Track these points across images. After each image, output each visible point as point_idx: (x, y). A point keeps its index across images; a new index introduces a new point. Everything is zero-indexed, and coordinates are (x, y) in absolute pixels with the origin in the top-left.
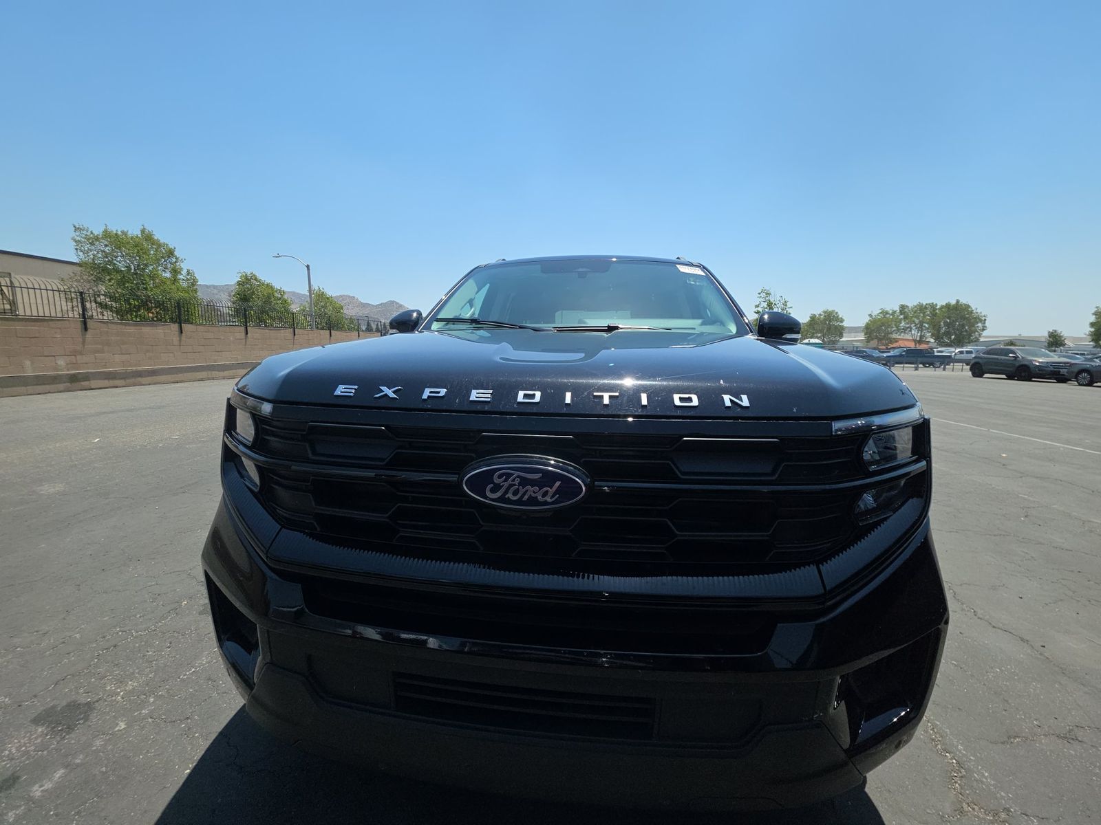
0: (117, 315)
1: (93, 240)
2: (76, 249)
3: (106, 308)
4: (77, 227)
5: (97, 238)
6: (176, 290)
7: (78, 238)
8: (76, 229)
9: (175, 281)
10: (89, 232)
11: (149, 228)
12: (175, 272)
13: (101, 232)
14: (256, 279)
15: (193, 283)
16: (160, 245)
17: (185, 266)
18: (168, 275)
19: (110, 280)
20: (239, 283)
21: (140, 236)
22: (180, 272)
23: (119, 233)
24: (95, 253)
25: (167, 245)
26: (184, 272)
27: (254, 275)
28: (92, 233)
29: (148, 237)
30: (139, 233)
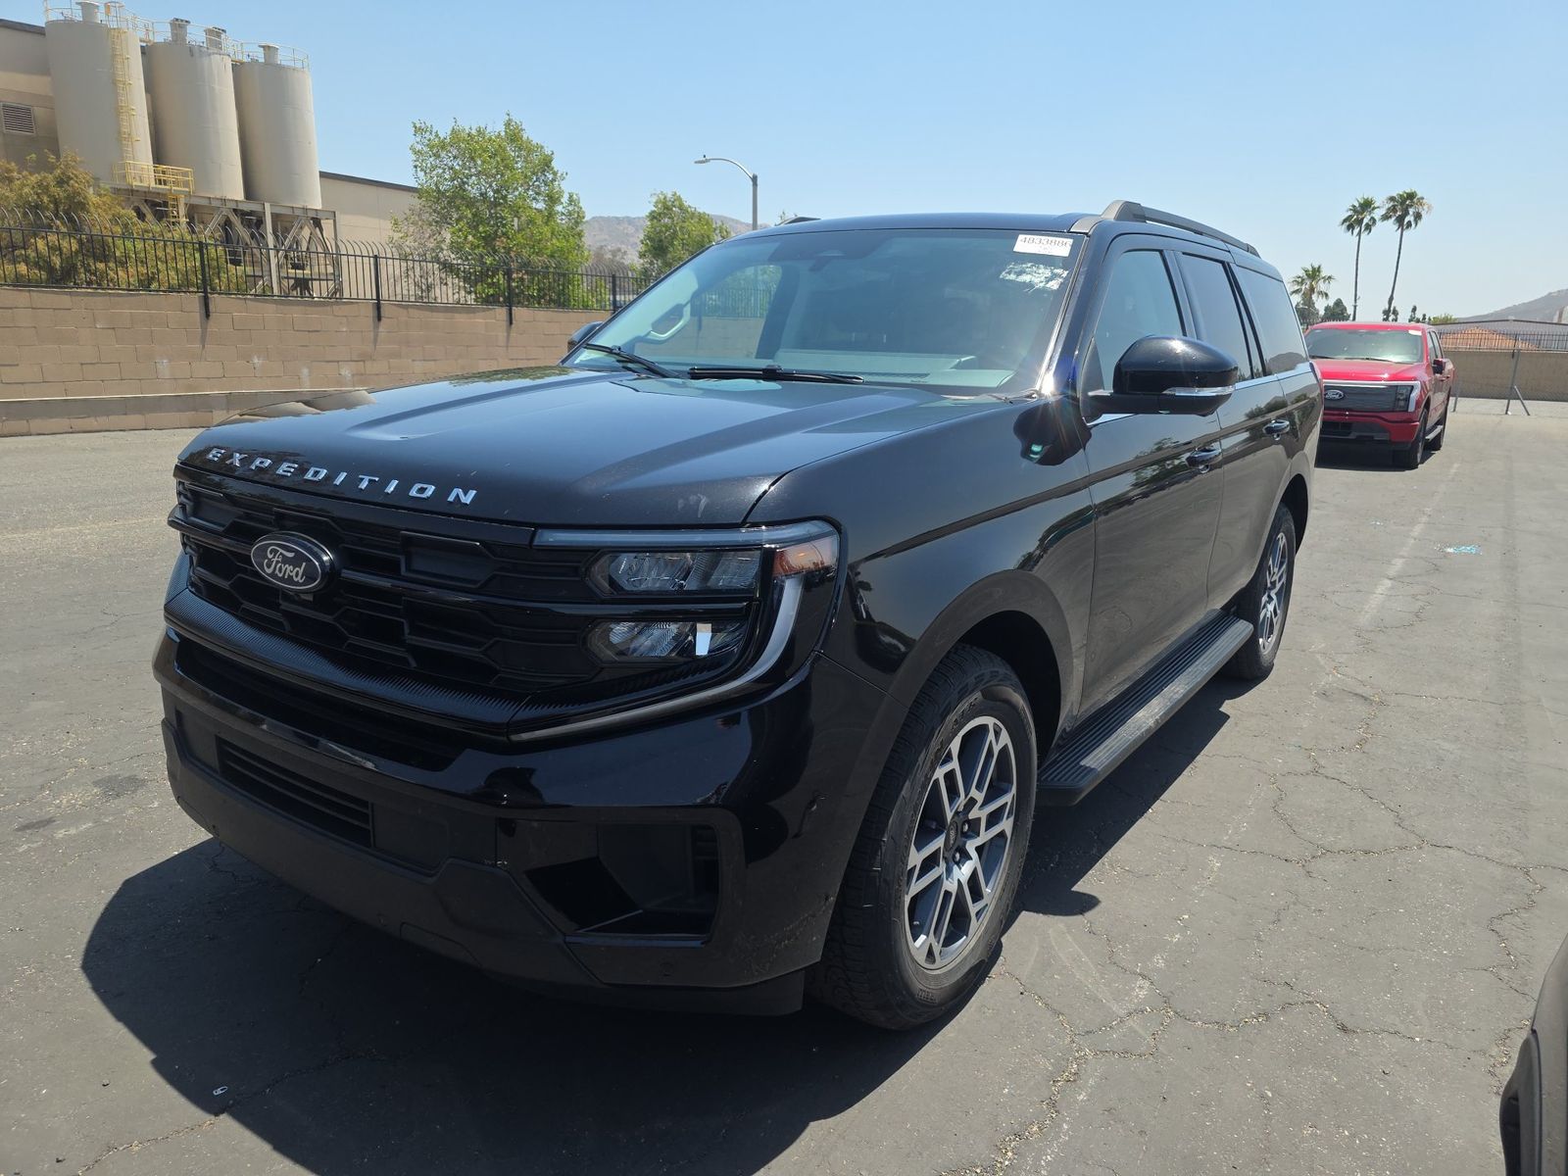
0: (464, 282)
1: (438, 148)
2: (416, 167)
3: (451, 272)
4: (418, 126)
5: (443, 146)
6: (549, 235)
7: (419, 147)
8: (418, 130)
9: (550, 216)
10: (434, 134)
11: (516, 118)
12: (552, 199)
13: (449, 133)
14: (681, 207)
15: (577, 218)
16: (530, 151)
17: (566, 187)
18: (541, 205)
19: (458, 221)
20: (653, 216)
21: (503, 134)
22: (558, 199)
23: (474, 132)
24: (441, 171)
25: (542, 147)
26: (565, 199)
27: (679, 199)
28: (437, 136)
29: (514, 135)
30: (500, 128)
